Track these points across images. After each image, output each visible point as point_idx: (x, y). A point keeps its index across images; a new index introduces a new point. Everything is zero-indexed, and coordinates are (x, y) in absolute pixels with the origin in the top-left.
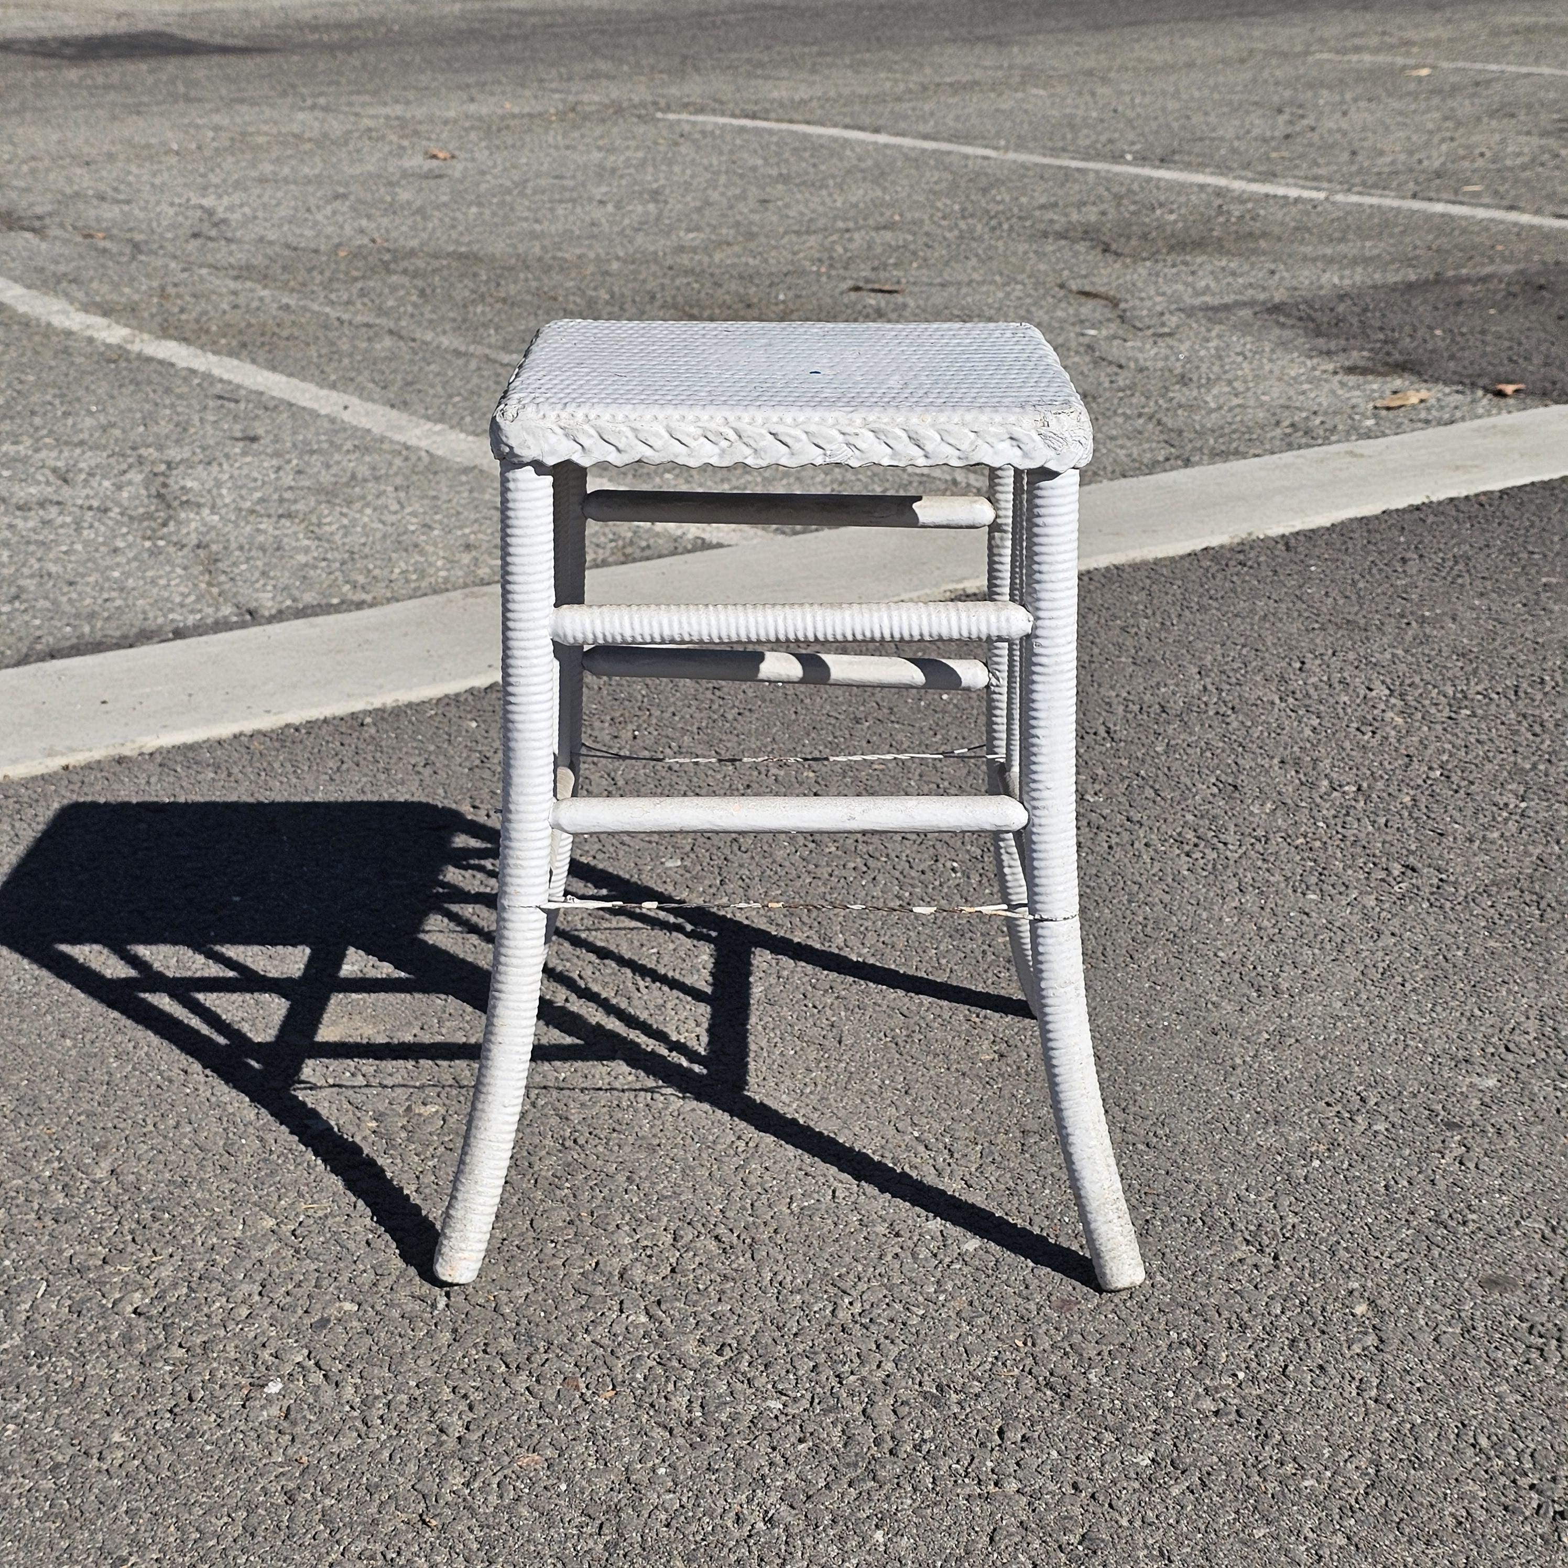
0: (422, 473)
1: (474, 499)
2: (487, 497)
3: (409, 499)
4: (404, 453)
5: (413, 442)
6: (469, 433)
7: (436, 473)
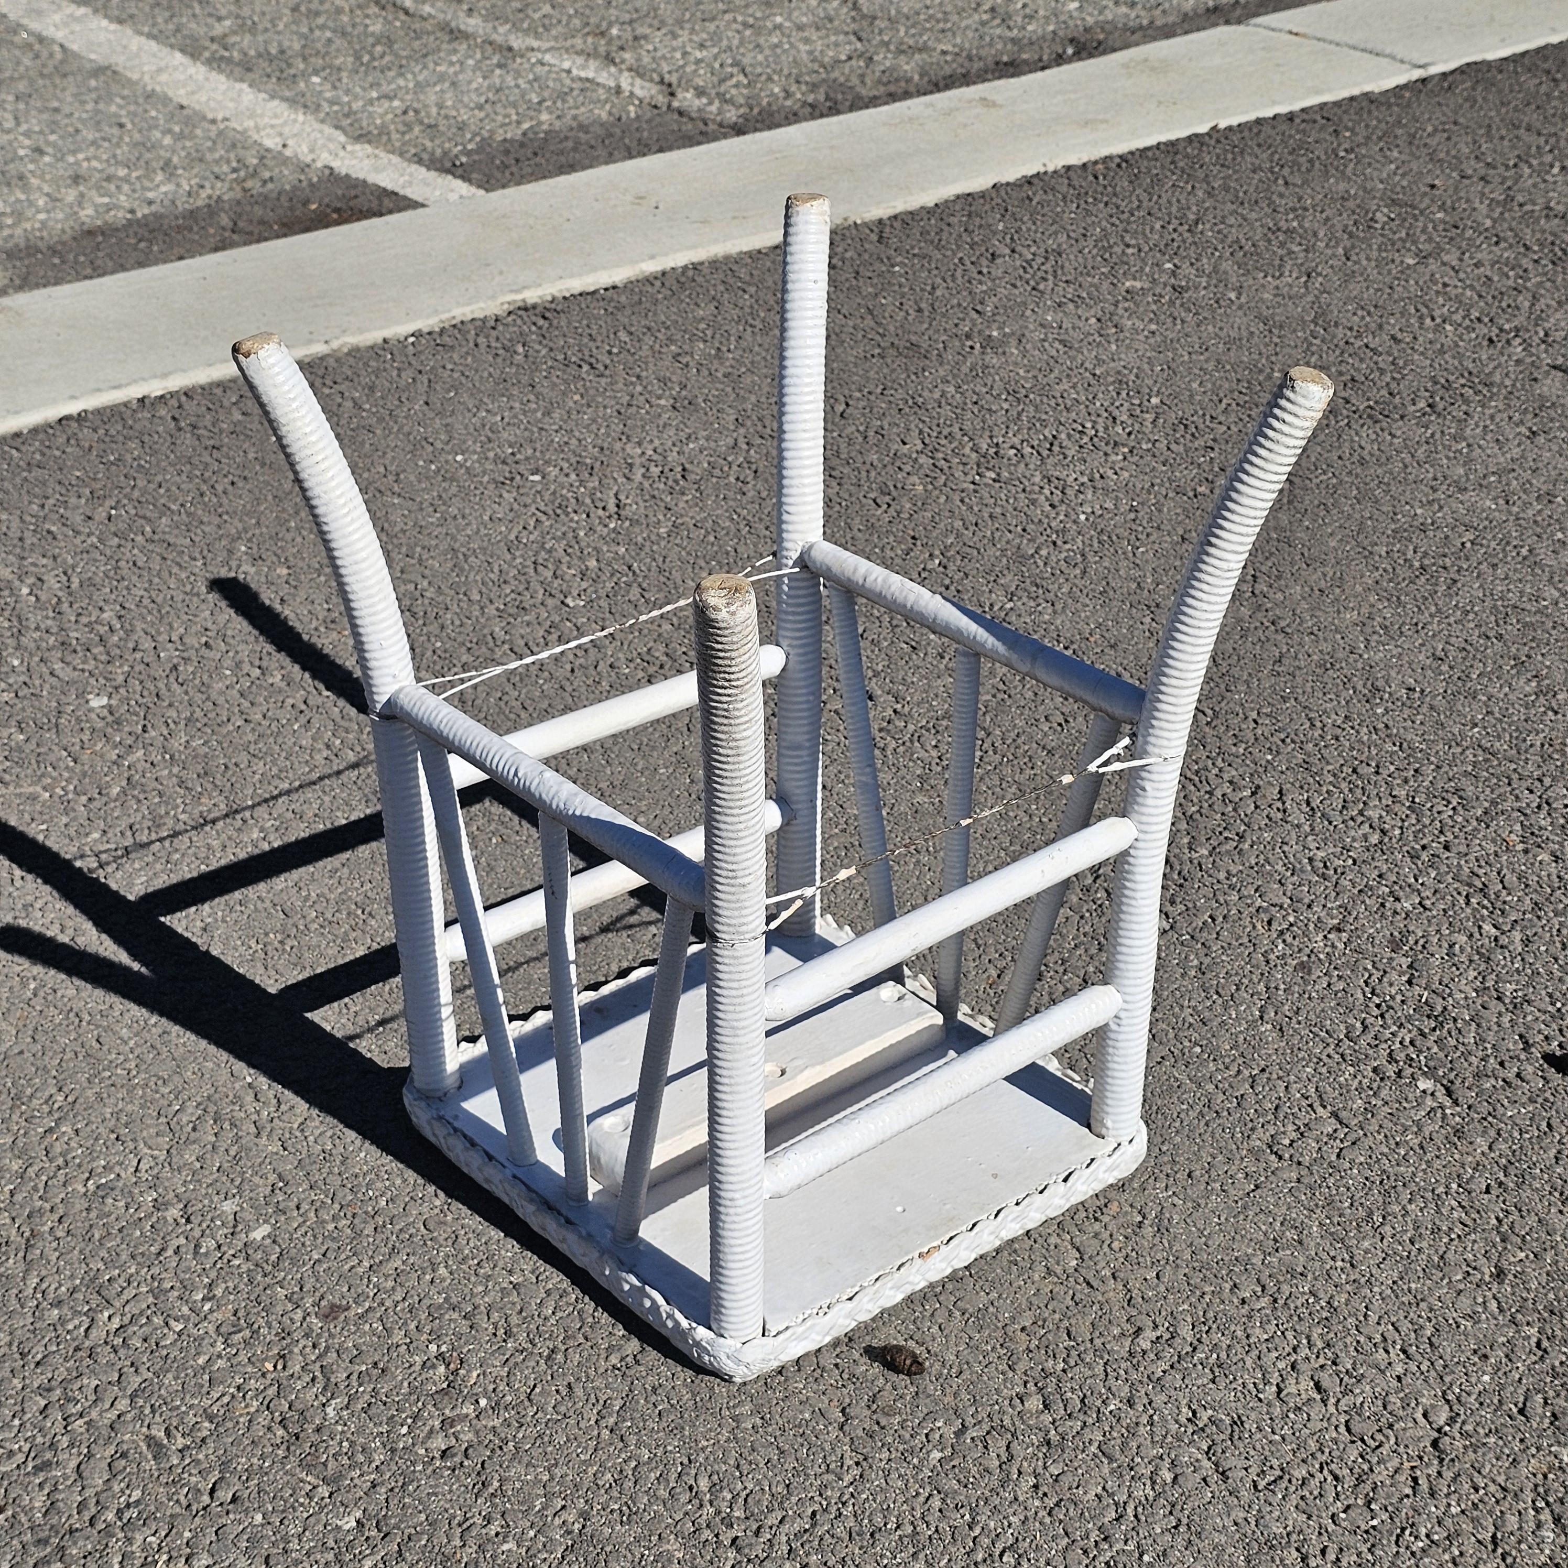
0: (49, 76)
1: (97, 112)
2: (113, 108)
3: (27, 111)
4: (37, 47)
5: (50, 32)
6: (111, 19)
7: (65, 76)
